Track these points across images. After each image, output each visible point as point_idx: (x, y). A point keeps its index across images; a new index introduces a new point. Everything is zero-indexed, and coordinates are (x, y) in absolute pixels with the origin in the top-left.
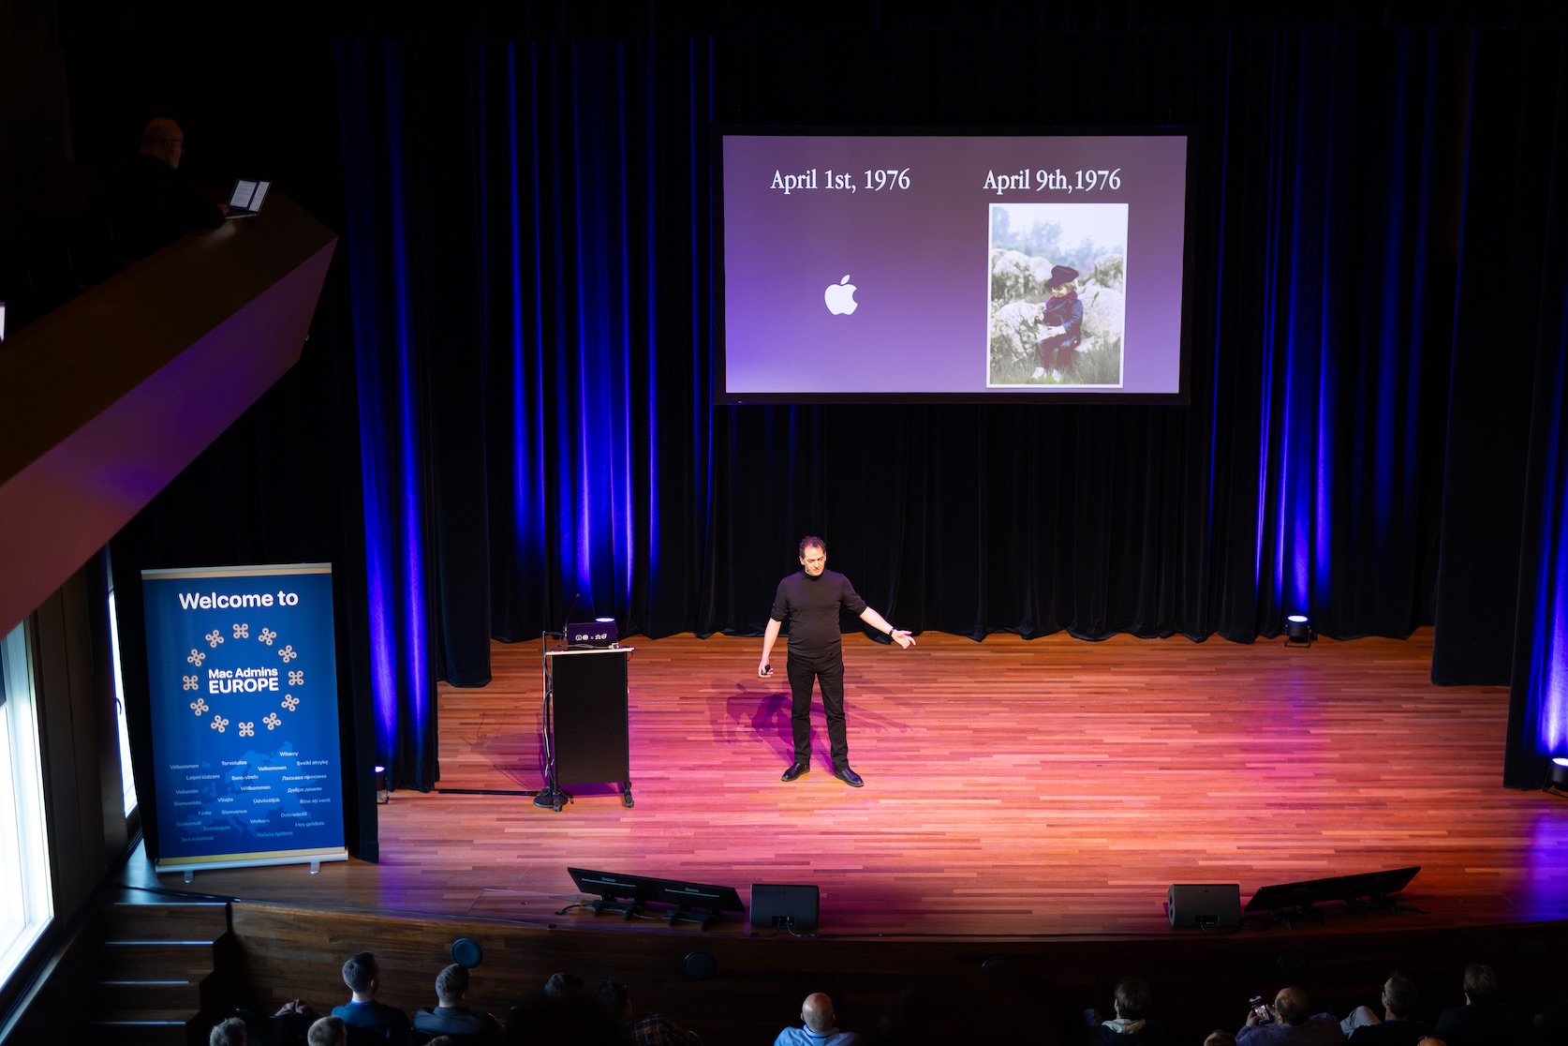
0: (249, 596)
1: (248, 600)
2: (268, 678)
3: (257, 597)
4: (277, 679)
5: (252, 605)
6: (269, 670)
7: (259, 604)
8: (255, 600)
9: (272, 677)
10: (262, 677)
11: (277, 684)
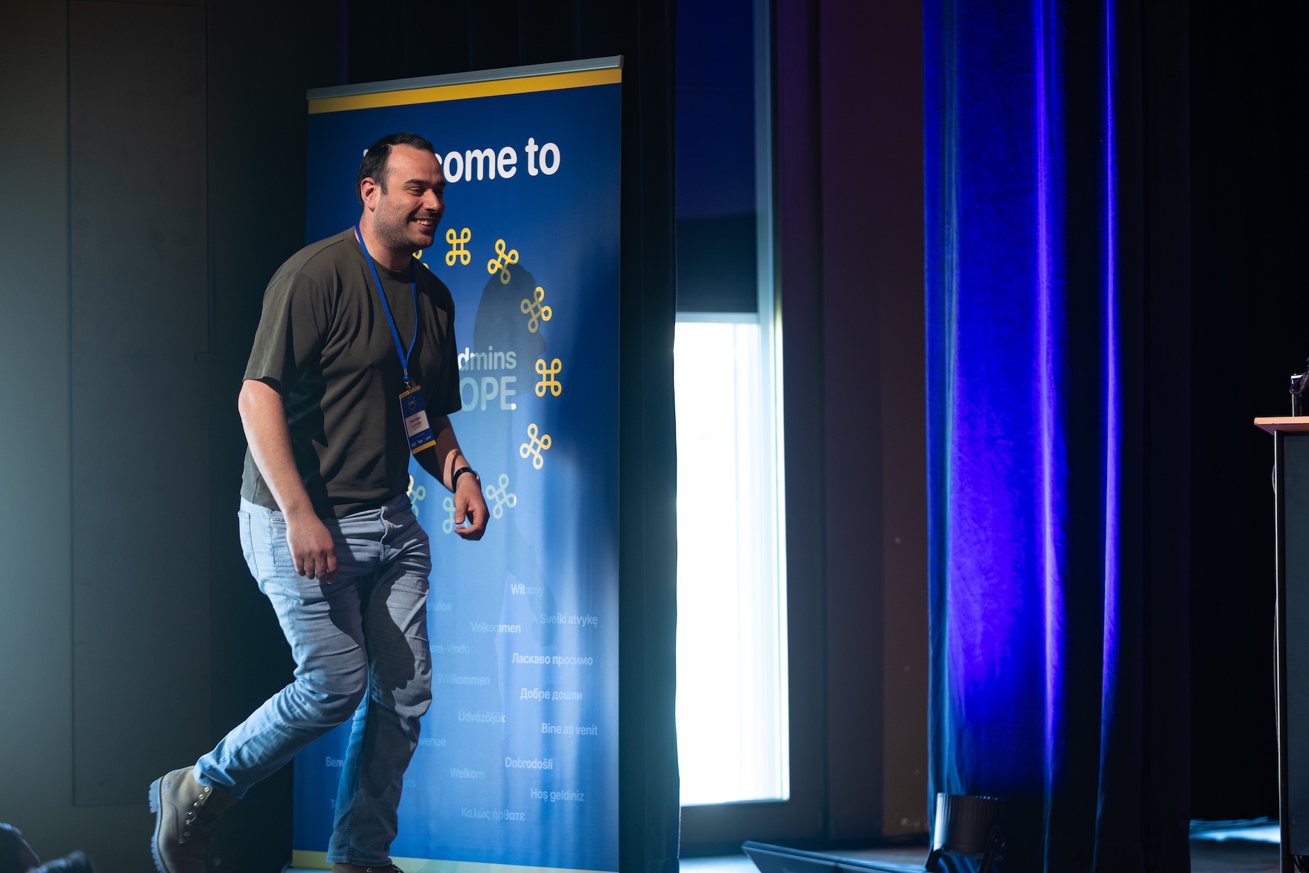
0: (477, 153)
1: (475, 160)
2: (498, 374)
3: (489, 152)
4: (513, 379)
5: (480, 177)
6: (501, 354)
7: (492, 176)
8: (486, 160)
9: (509, 373)
10: (490, 373)
11: (513, 393)
